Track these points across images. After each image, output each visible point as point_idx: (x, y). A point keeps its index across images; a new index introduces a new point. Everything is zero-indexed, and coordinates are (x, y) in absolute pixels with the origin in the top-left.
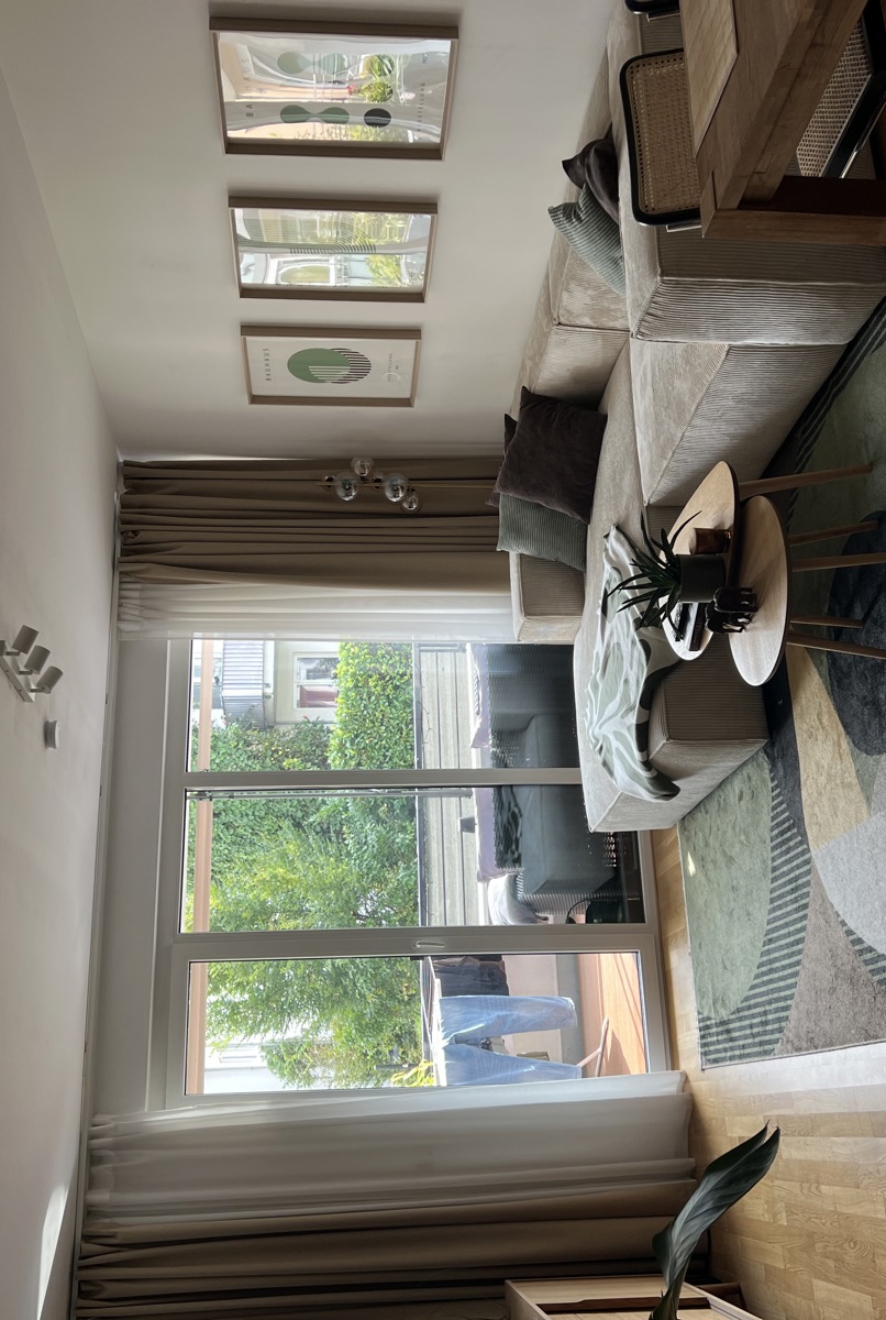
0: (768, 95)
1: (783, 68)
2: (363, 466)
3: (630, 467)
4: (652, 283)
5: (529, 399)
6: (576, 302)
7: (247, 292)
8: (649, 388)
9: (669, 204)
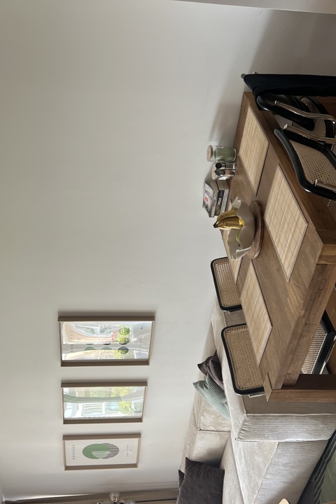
0: (290, 343)
1: (294, 333)
2: (115, 497)
3: (238, 496)
4: (243, 417)
5: (190, 463)
6: (207, 420)
7: (66, 422)
8: (243, 459)
9: (249, 386)
